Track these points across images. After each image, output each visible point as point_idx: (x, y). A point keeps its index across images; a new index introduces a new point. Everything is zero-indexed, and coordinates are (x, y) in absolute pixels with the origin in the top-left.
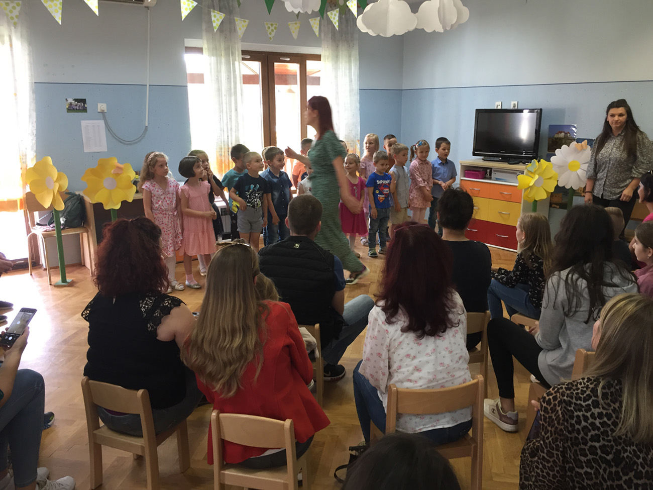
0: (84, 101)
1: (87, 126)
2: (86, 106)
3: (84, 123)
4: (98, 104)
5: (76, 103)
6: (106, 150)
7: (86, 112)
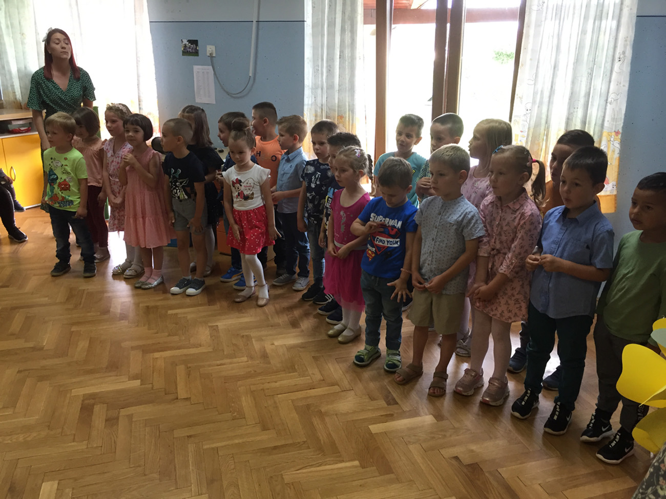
0: (196, 43)
1: (198, 72)
2: (198, 48)
3: (196, 68)
4: (207, 46)
5: (190, 44)
6: (215, 103)
7: (198, 56)
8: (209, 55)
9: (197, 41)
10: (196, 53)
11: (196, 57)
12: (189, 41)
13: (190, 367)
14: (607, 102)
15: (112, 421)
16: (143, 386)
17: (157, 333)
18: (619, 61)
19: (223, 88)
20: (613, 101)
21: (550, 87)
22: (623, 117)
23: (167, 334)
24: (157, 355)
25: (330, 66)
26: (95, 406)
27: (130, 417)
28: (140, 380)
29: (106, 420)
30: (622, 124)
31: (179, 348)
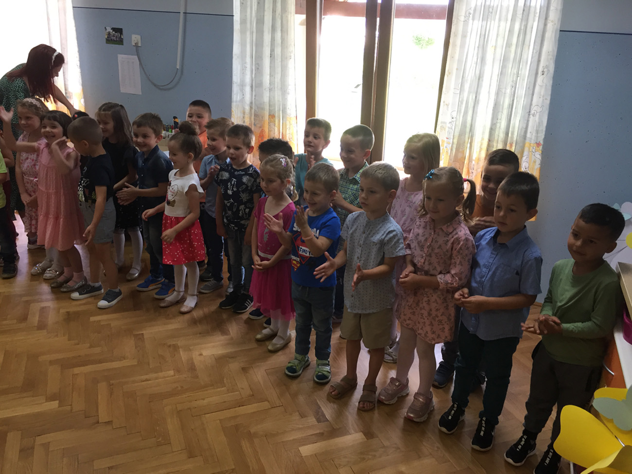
0: (121, 31)
1: (123, 61)
2: (122, 37)
3: (121, 57)
4: (132, 35)
5: (114, 32)
6: (141, 94)
7: (123, 44)
8: (134, 44)
9: (122, 29)
10: (120, 42)
11: (121, 46)
12: (113, 29)
13: (113, 384)
14: (529, 115)
15: (26, 452)
16: (60, 409)
17: (78, 344)
18: (543, 74)
19: (149, 79)
20: (536, 113)
21: (474, 97)
22: (544, 129)
23: (88, 345)
24: (76, 370)
25: (258, 64)
26: (8, 434)
27: (46, 446)
28: (58, 401)
29: (21, 451)
30: (543, 137)
31: (100, 362)
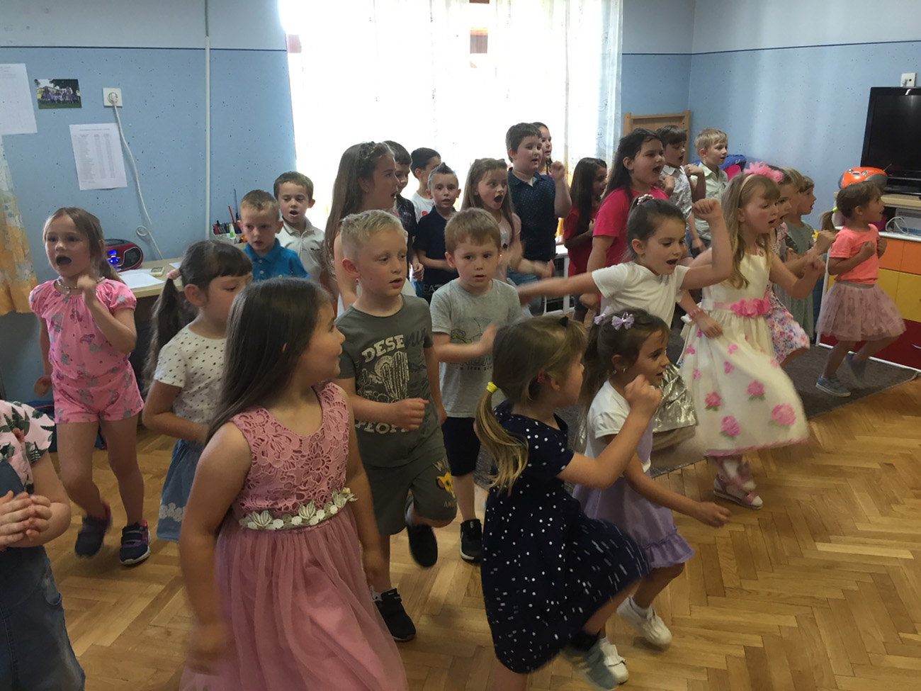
0: (73, 84)
1: (83, 136)
2: (78, 94)
3: (76, 130)
4: (105, 90)
5: (58, 88)
7: (80, 107)
9: (76, 81)
10: (76, 102)
11: (74, 110)
12: (56, 82)
